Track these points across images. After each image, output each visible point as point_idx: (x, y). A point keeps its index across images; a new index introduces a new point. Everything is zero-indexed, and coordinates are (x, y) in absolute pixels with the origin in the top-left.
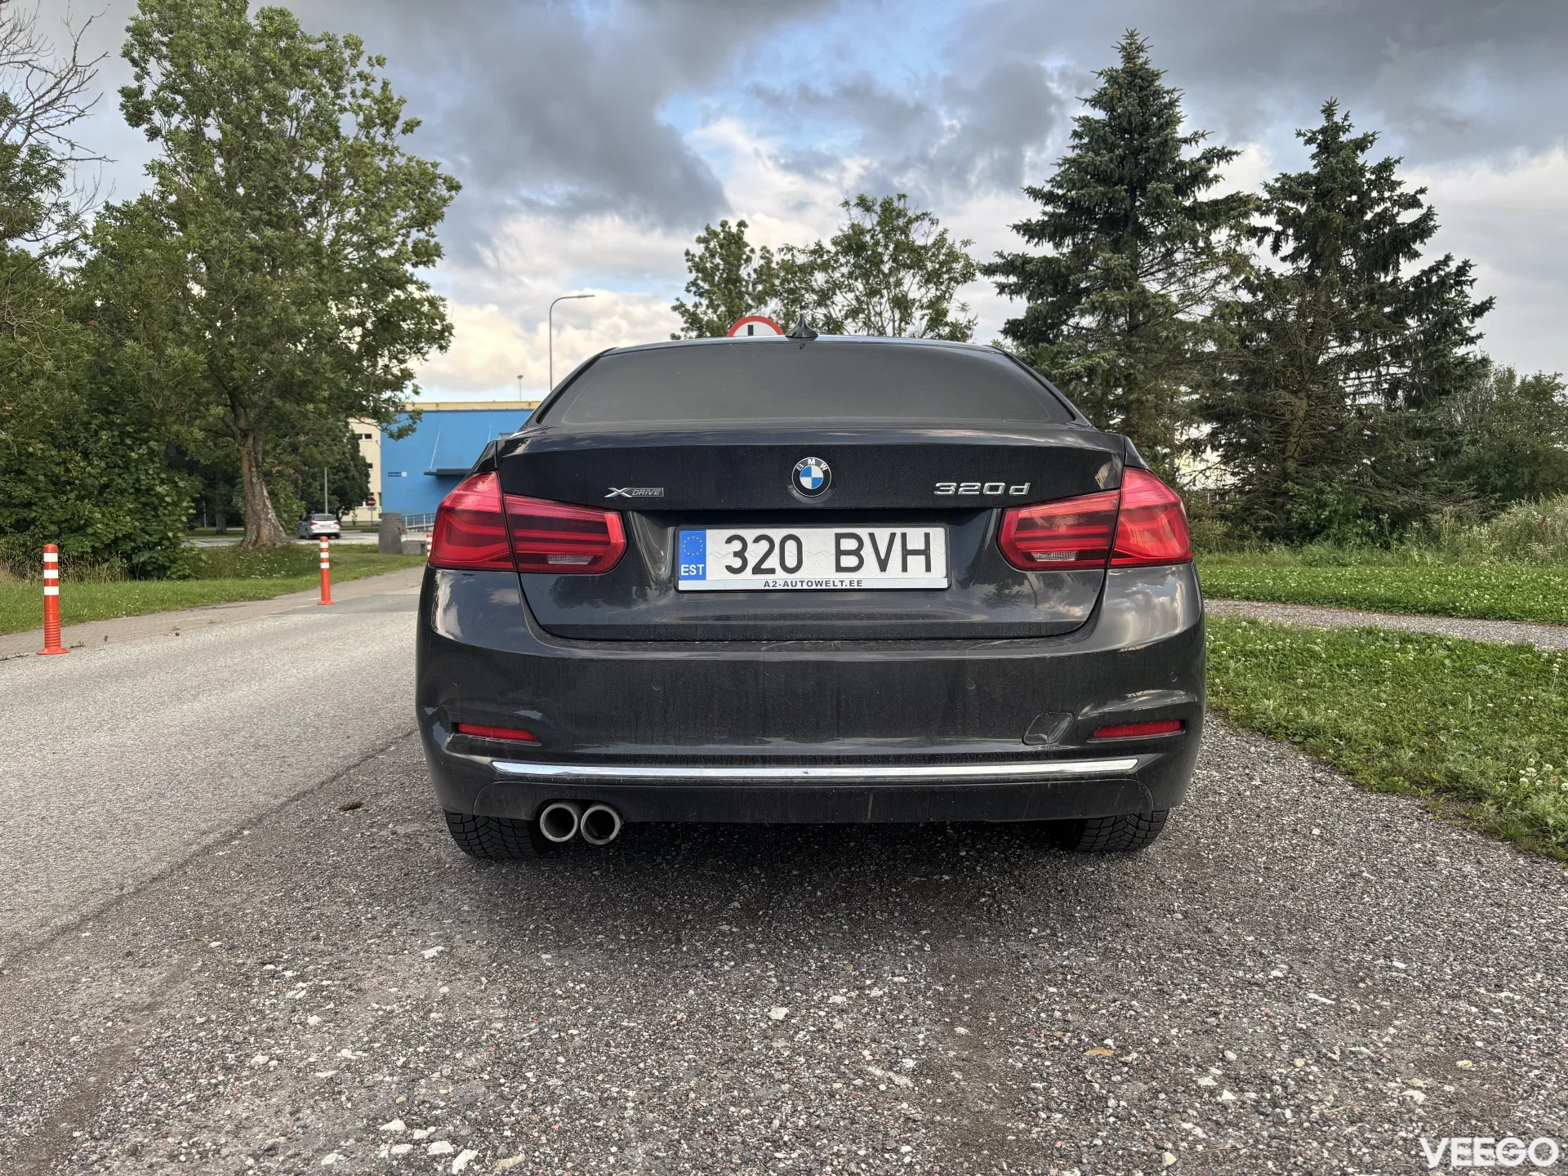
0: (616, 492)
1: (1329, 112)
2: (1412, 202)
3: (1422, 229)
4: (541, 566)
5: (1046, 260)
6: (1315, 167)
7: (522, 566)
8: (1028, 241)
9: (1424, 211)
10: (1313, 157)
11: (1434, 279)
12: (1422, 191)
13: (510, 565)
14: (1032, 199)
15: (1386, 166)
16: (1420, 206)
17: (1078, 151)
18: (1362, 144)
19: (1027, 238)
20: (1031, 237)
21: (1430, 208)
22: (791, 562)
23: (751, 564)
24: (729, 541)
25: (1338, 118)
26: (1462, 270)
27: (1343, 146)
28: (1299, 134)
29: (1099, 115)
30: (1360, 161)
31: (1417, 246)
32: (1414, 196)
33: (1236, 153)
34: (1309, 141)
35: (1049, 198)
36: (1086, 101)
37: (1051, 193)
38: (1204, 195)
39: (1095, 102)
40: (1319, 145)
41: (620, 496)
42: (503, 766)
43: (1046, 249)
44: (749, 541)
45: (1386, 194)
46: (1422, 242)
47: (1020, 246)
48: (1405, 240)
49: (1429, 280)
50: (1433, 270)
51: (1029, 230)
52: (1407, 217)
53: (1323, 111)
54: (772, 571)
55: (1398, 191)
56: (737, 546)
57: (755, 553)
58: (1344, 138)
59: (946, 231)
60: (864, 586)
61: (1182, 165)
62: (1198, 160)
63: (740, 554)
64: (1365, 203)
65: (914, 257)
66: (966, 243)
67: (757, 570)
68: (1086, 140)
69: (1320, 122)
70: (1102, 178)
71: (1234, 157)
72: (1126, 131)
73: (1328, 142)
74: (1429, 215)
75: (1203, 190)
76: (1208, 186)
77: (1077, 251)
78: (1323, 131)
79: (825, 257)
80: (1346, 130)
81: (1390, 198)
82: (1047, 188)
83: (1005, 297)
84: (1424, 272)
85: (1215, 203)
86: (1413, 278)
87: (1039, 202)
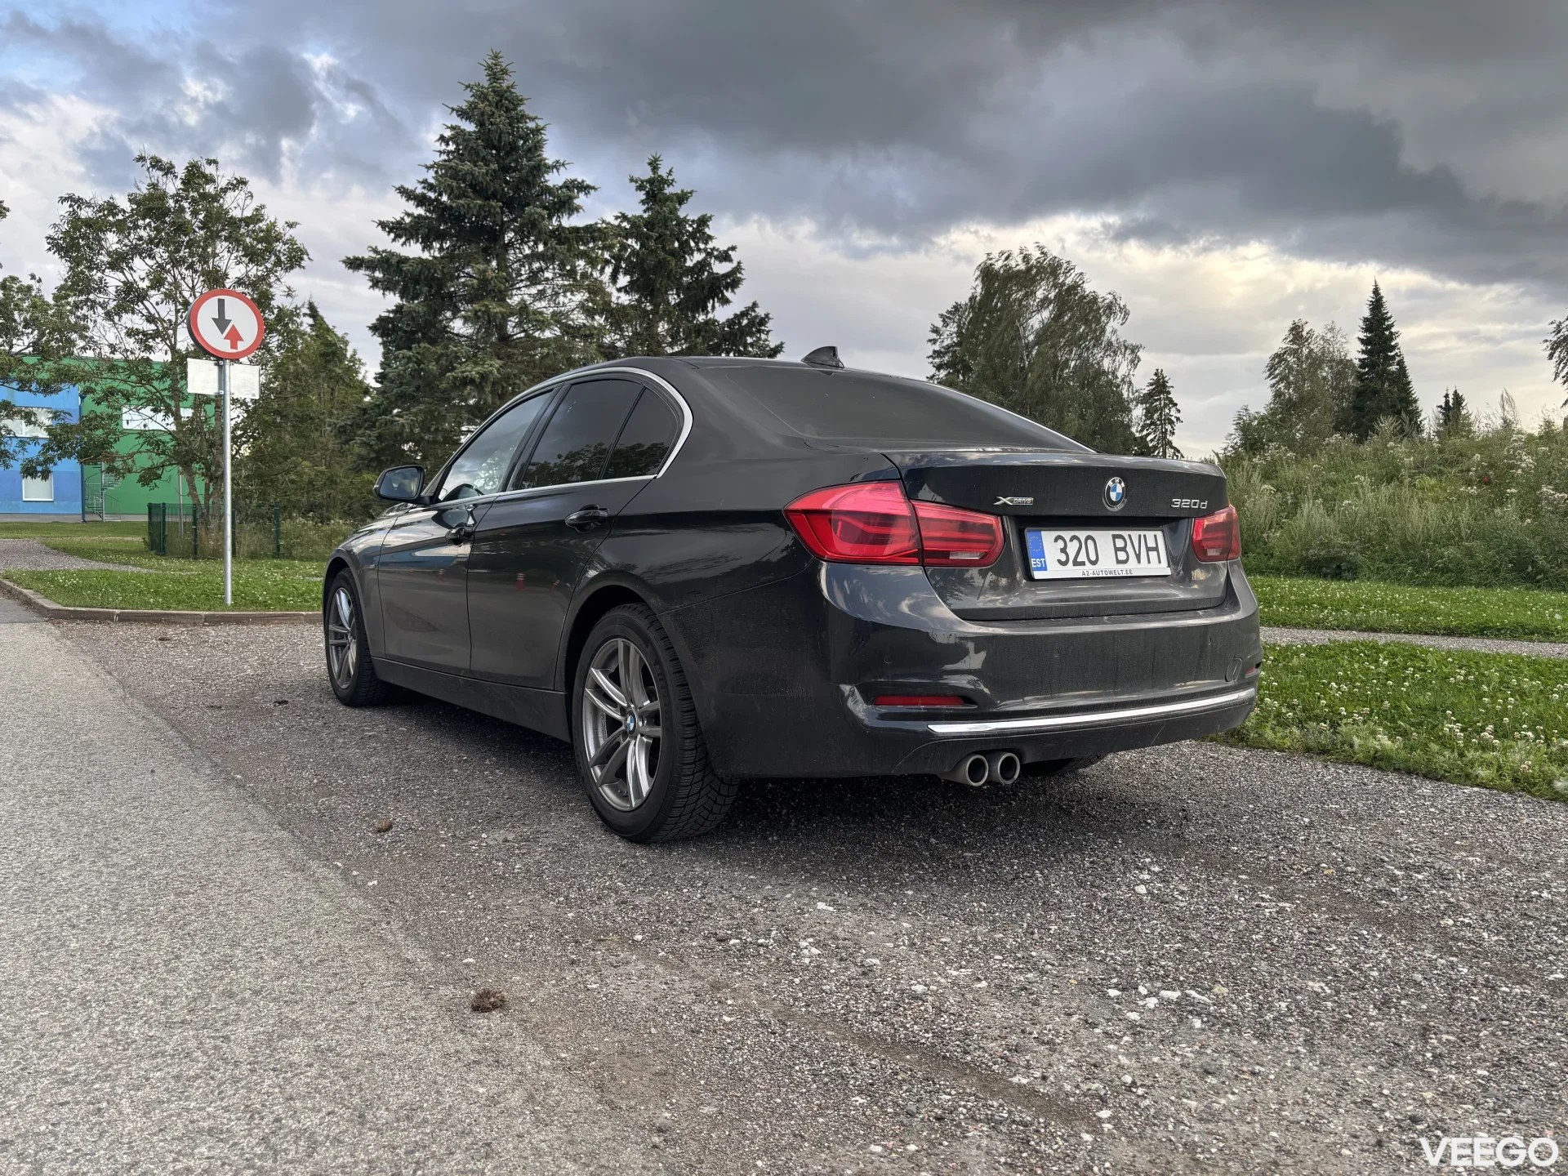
0: (1003, 500)
1: (654, 165)
2: (725, 257)
3: (733, 280)
4: (943, 561)
5: (420, 261)
6: (645, 211)
7: (926, 560)
8: (394, 240)
9: (735, 264)
10: (643, 202)
11: (745, 322)
12: (733, 248)
13: (916, 560)
14: (404, 199)
15: (703, 221)
16: (730, 260)
17: (444, 157)
18: (682, 198)
19: (392, 235)
20: (398, 236)
21: (739, 263)
22: (1093, 558)
23: (1071, 558)
24: (1056, 540)
25: (663, 172)
26: (763, 321)
27: (669, 198)
28: (632, 180)
29: (469, 127)
30: (681, 214)
31: (728, 294)
32: (726, 252)
33: (593, 188)
34: (640, 188)
35: (421, 200)
36: (453, 109)
37: (424, 196)
38: (568, 221)
39: (462, 114)
40: (647, 194)
41: (1005, 503)
42: (940, 729)
43: (414, 250)
44: (1068, 540)
45: (702, 246)
46: (733, 291)
47: (387, 243)
48: (718, 287)
49: (740, 323)
50: (744, 314)
51: (396, 229)
52: (720, 268)
53: (650, 164)
54: (1083, 564)
55: (711, 245)
56: (1061, 544)
57: (1072, 548)
58: (668, 190)
59: (263, 207)
60: (1134, 574)
61: (548, 190)
62: (561, 188)
63: (1063, 550)
64: (686, 249)
65: (232, 228)
66: (291, 225)
67: (1076, 563)
68: (452, 147)
69: (646, 173)
70: (478, 189)
71: (592, 192)
72: (494, 147)
73: (654, 190)
74: (738, 269)
75: (565, 217)
76: (570, 215)
77: (450, 257)
78: (651, 181)
79: (120, 217)
80: (670, 183)
81: (705, 250)
82: (419, 190)
83: (378, 292)
84: (736, 315)
85: (576, 230)
86: (728, 320)
87: (411, 203)
